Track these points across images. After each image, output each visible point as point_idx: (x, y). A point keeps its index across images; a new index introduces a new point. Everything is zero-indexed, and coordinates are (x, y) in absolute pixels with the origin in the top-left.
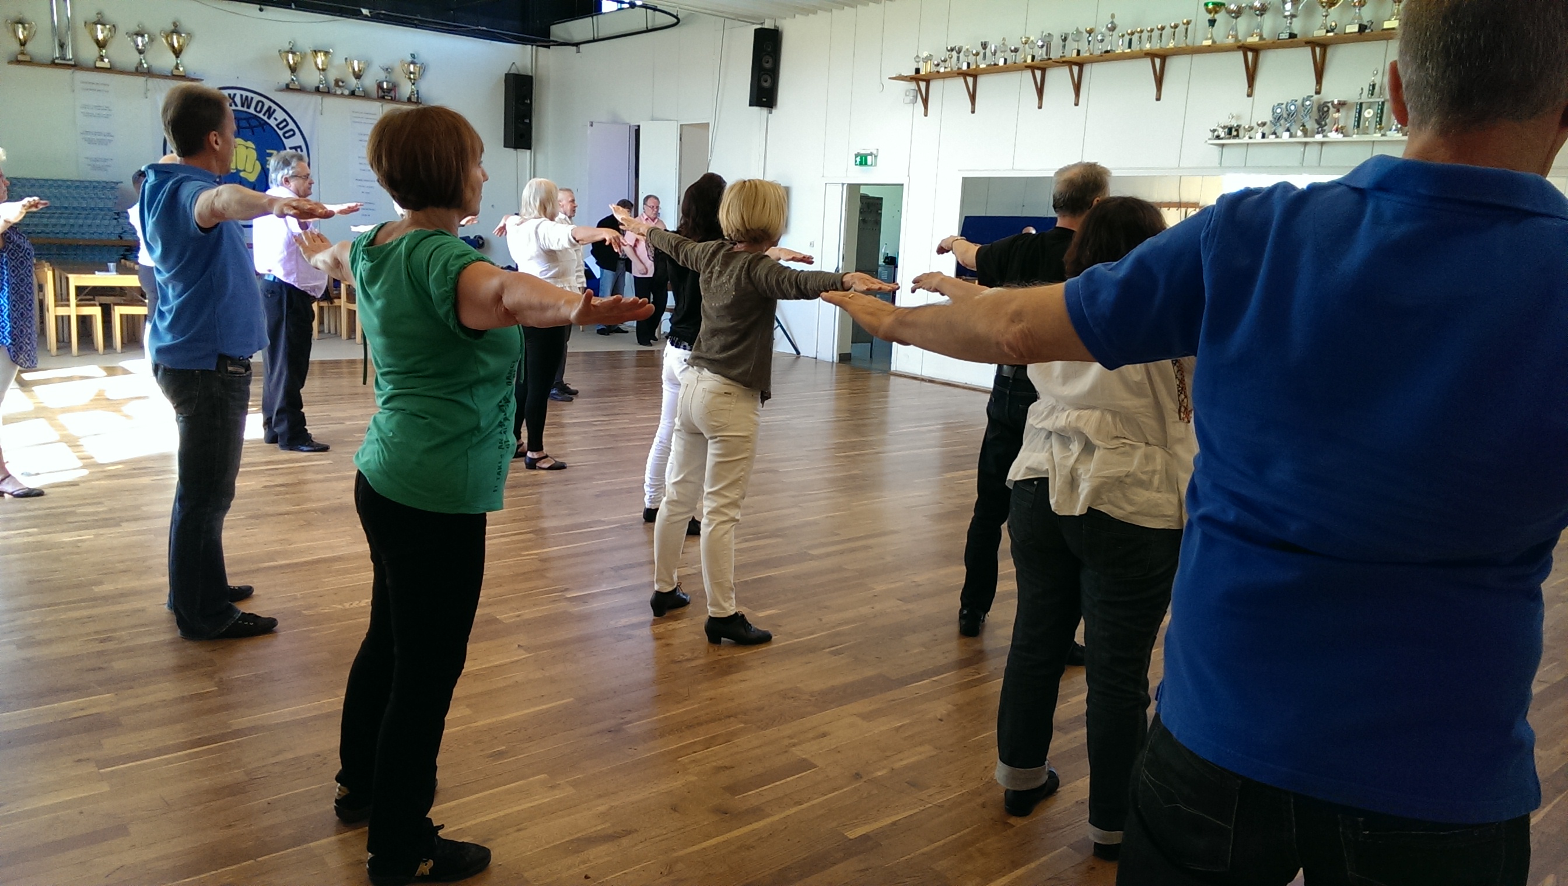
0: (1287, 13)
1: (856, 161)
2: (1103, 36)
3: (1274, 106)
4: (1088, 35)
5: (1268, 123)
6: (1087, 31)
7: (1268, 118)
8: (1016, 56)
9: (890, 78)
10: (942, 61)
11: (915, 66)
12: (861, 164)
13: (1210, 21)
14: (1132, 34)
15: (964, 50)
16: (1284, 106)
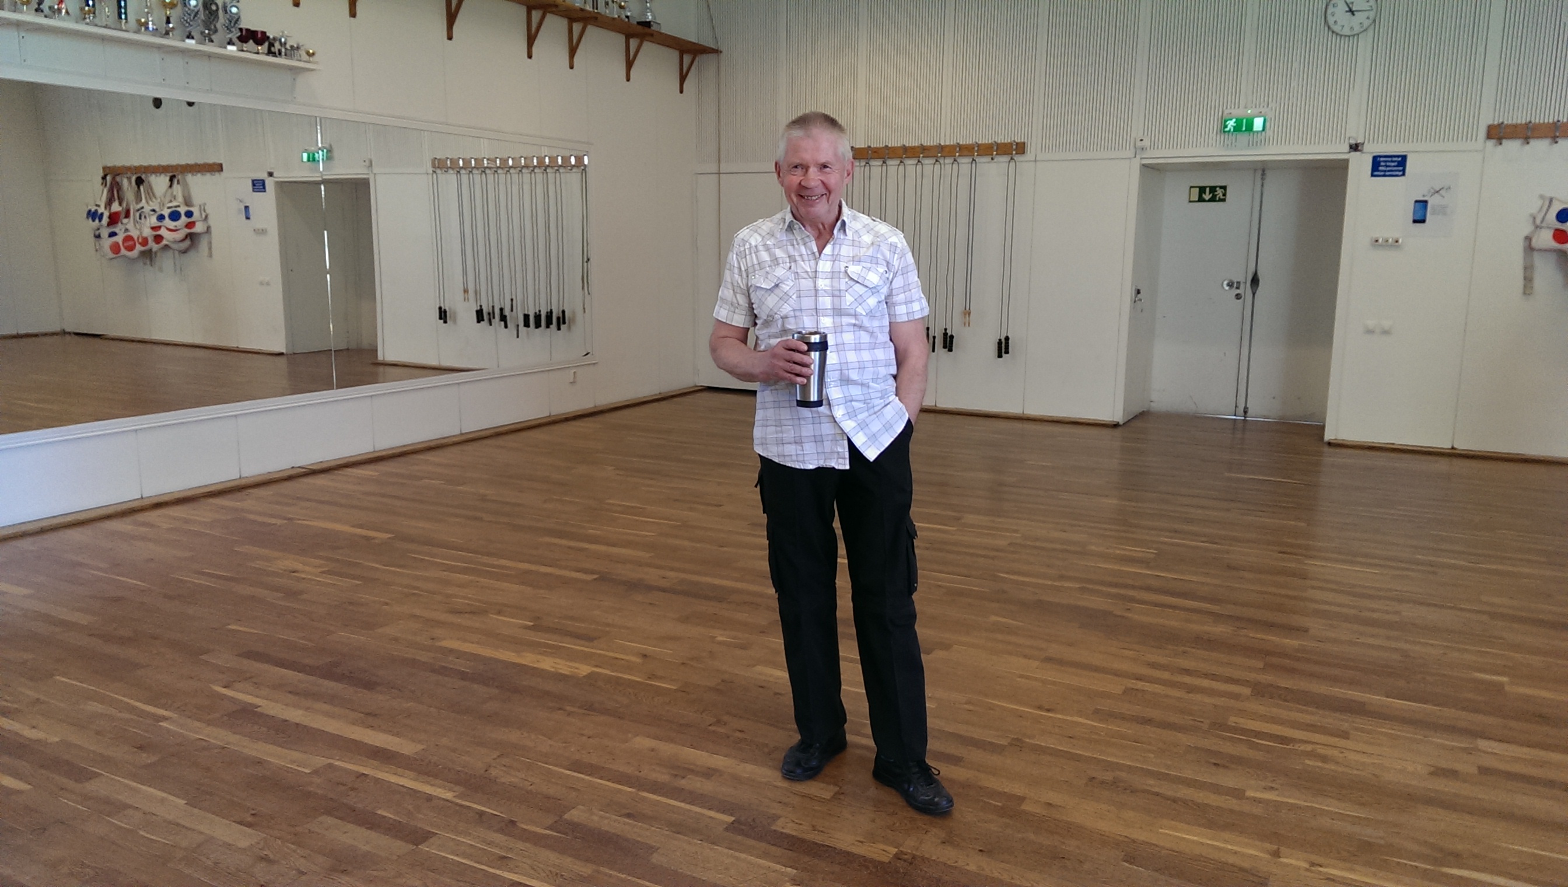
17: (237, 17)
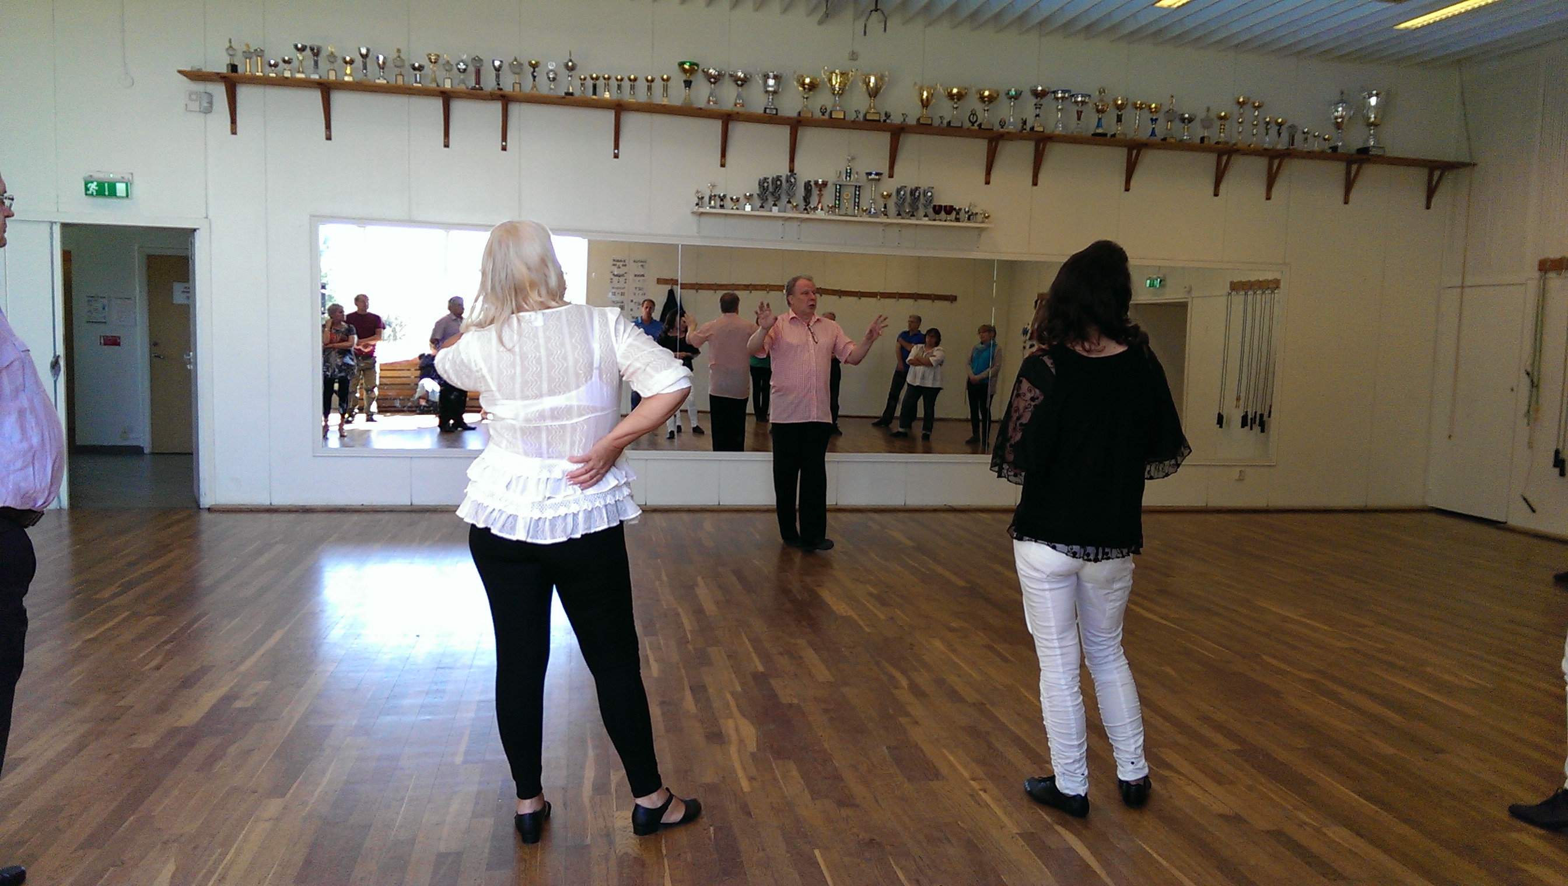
0: (770, 89)
1: (87, 189)
2: (556, 74)
3: (760, 180)
4: (532, 70)
5: (755, 196)
6: (530, 64)
7: (755, 190)
8: (420, 75)
9: (180, 72)
10: (284, 61)
11: (227, 60)
12: (100, 193)
13: (685, 82)
14: (597, 78)
15: (324, 54)
16: (770, 180)
17: (931, 198)
